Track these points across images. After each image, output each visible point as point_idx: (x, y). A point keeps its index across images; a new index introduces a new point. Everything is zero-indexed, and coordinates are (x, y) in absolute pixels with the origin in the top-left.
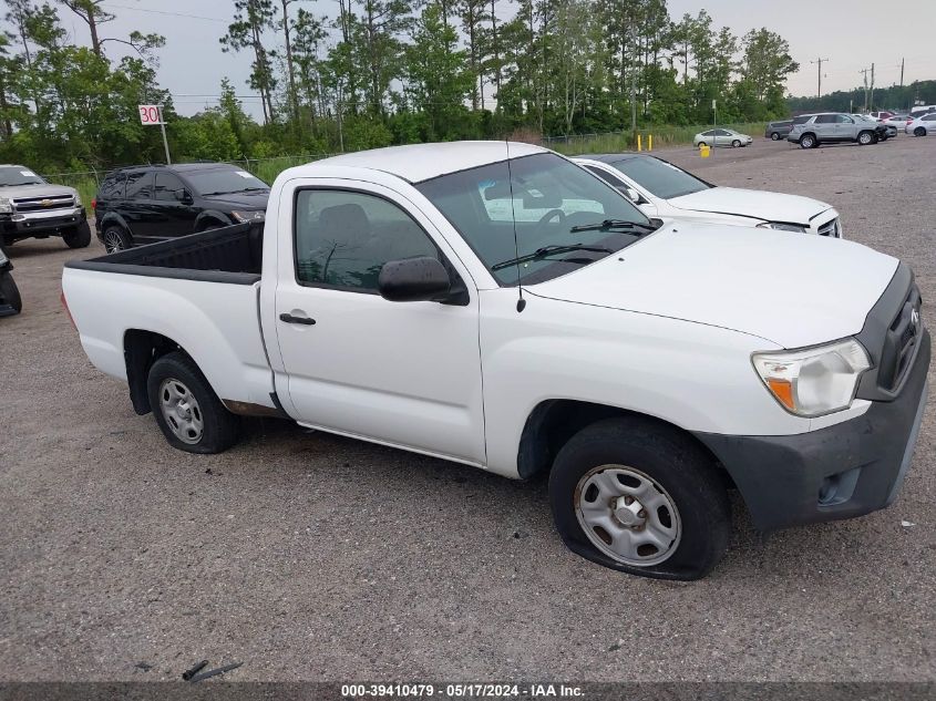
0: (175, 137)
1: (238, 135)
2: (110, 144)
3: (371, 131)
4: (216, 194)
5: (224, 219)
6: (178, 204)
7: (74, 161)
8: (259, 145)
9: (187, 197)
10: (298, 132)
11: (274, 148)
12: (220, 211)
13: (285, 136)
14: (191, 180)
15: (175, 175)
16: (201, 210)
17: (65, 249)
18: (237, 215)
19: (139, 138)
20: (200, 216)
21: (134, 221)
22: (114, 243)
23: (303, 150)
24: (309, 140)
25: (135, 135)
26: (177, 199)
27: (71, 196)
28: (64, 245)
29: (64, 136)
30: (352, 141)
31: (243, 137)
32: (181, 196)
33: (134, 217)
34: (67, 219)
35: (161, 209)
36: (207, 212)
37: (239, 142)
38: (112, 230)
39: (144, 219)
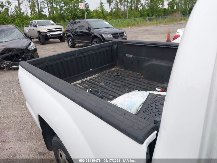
0: (89, 14)
1: (103, 14)
2: (74, 16)
3: (135, 14)
4: (98, 28)
5: (100, 36)
6: (87, 31)
7: (67, 20)
8: (108, 17)
9: (89, 29)
10: (117, 14)
11: (111, 18)
12: (98, 34)
13: (114, 15)
14: (91, 24)
15: (87, 22)
16: (93, 33)
17: (60, 42)
18: (103, 35)
19: (81, 15)
20: (93, 35)
21: (76, 36)
22: (70, 42)
23: (118, 18)
24: (120, 16)
25: (80, 14)
26: (86, 29)
27: (61, 28)
28: (60, 41)
29: (65, 14)
30: (130, 16)
31: (104, 15)
32: (88, 29)
33: (76, 34)
34: (60, 34)
35: (82, 32)
36: (95, 34)
37: (103, 16)
38: (69, 38)
39: (78, 35)
